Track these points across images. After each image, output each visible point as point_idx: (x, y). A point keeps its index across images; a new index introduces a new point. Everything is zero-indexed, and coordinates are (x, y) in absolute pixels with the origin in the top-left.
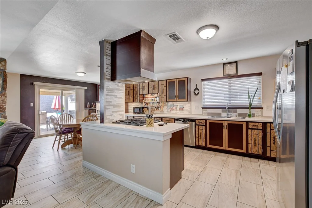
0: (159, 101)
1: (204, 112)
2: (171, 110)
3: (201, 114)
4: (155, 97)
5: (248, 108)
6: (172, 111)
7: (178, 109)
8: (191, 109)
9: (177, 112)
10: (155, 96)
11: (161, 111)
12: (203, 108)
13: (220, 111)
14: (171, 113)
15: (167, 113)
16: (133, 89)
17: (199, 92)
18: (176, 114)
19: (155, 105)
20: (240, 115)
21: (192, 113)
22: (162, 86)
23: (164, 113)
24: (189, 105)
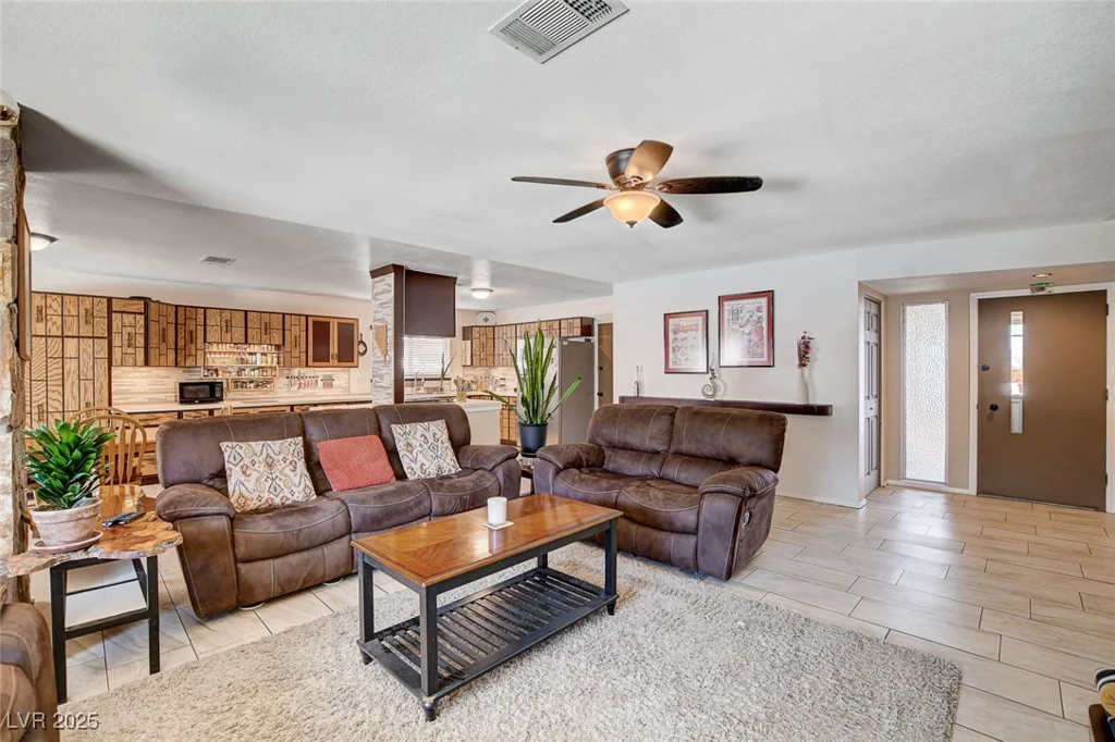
0: (264, 364)
2: (299, 388)
4: (251, 354)
5: (439, 379)
6: (302, 390)
7: (320, 383)
8: (348, 383)
9: (316, 390)
10: (248, 350)
11: (266, 392)
14: (300, 393)
15: (287, 395)
16: (176, 324)
17: (366, 351)
18: (313, 395)
19: (248, 374)
20: (429, 391)
21: (353, 392)
22: (295, 330)
23: (278, 395)
24: (346, 376)
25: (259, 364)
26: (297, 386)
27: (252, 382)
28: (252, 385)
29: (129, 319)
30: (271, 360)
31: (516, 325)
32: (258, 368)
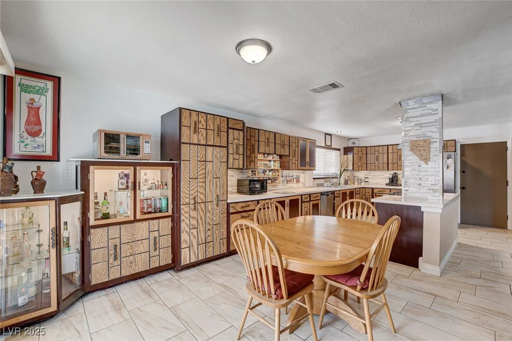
0: (274, 168)
1: (314, 183)
2: (287, 183)
3: (312, 185)
4: (269, 161)
6: (287, 185)
7: (295, 180)
8: (305, 180)
9: (293, 185)
10: (268, 159)
11: (274, 186)
12: (314, 179)
13: (322, 181)
14: (287, 187)
15: (282, 187)
18: (292, 187)
19: (268, 174)
21: (306, 186)
22: (294, 145)
23: (278, 188)
24: (304, 175)
25: (272, 168)
26: (286, 182)
27: (269, 179)
28: (270, 181)
29: (236, 132)
30: (277, 165)
31: (388, 146)
32: (272, 170)
